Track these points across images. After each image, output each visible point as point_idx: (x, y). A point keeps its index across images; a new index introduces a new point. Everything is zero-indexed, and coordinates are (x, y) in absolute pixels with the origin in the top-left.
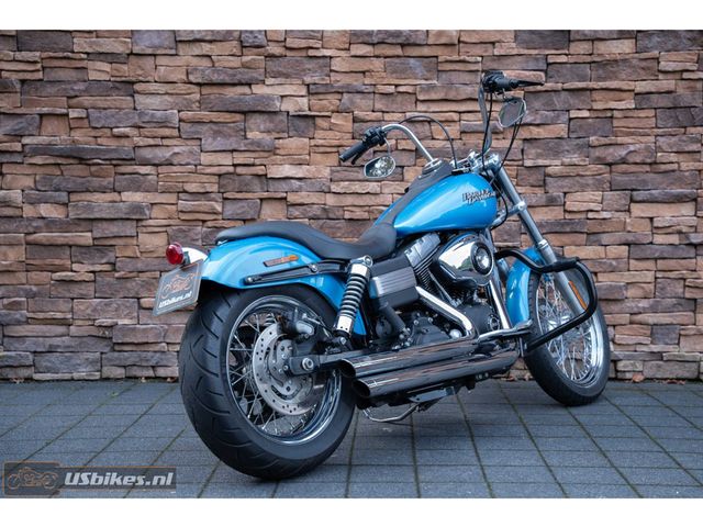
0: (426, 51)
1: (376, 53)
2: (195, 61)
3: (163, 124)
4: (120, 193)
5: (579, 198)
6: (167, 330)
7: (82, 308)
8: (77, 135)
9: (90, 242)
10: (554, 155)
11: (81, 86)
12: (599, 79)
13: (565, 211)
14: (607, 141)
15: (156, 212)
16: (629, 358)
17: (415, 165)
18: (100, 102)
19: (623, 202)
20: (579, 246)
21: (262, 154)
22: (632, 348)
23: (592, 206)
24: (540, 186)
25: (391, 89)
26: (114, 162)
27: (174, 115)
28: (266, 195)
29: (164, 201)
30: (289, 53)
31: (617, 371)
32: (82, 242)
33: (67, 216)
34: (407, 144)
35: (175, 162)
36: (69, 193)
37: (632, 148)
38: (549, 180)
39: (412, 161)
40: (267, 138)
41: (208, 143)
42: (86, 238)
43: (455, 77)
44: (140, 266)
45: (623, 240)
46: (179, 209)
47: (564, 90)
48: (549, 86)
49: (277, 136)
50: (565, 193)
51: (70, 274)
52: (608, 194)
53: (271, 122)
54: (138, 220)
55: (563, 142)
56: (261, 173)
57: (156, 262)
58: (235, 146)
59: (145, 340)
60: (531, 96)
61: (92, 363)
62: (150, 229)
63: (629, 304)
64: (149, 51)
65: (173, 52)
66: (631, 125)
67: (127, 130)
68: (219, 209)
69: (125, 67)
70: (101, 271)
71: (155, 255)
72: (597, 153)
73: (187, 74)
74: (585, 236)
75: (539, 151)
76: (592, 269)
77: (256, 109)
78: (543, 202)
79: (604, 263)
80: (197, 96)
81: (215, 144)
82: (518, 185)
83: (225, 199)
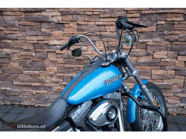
3: (13, 26)
4: (2, 49)
5: (159, 54)
6: (22, 92)
10: (150, 38)
12: (170, 9)
13: (153, 58)
14: (171, 33)
15: (14, 55)
16: (172, 107)
17: (99, 41)
19: (175, 55)
20: (158, 70)
21: (47, 37)
22: (173, 105)
23: (163, 56)
24: (144, 49)
25: (91, 13)
27: (17, 23)
28: (48, 50)
29: (16, 52)
35: (18, 39)
37: (181, 36)
38: (148, 47)
39: (98, 39)
40: (48, 31)
41: (28, 32)
44: (11, 72)
45: (174, 69)
46: (21, 54)
47: (156, 13)
48: (150, 12)
49: (51, 30)
50: (153, 52)
52: (170, 52)
53: (49, 25)
54: (9, 58)
55: (154, 33)
56: (46, 43)
57: (16, 71)
58: (37, 34)
59: (15, 94)
60: (143, 16)
61: (1, 100)
62: (13, 61)
63: (173, 90)
66: (181, 27)
67: (2, 28)
68: (34, 55)
71: (16, 69)
72: (167, 37)
73: (20, 8)
74: (160, 67)
75: (145, 36)
76: (161, 78)
77: (43, 21)
78: (145, 54)
79: (166, 76)
80: (24, 16)
81: (31, 33)
82: (136, 48)
83: (36, 51)
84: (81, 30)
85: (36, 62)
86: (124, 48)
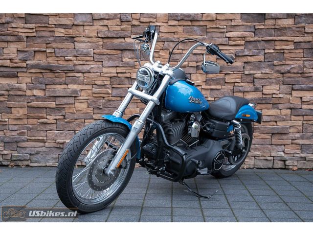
0: (201, 23)
1: (180, 24)
2: (101, 28)
3: (87, 55)
4: (67, 85)
5: (269, 88)
7: (51, 135)
8: (50, 60)
9: (55, 106)
10: (258, 69)
11: (52, 39)
12: (278, 36)
13: (263, 94)
14: (281, 63)
15: (83, 93)
16: (291, 159)
18: (60, 46)
19: (289, 90)
20: (269, 109)
21: (129, 68)
22: (292, 155)
23: (275, 92)
24: (251, 83)
26: (65, 72)
27: (92, 51)
28: (131, 86)
29: (87, 89)
30: (141, 24)
31: (285, 165)
32: (51, 106)
33: (45, 95)
34: (193, 64)
35: (91, 72)
36: (46, 85)
37: (292, 66)
38: (255, 80)
39: (195, 71)
40: (131, 61)
41: (106, 63)
42: (53, 104)
43: (214, 35)
44: (76, 117)
45: (289, 107)
46: (93, 92)
47: (262, 40)
48: (256, 38)
49: (136, 60)
50: (263, 86)
51: (46, 120)
52: (282, 86)
53: (133, 54)
54: (75, 97)
55: (262, 63)
56: (128, 76)
57: (83, 115)
58: (117, 65)
60: (248, 43)
61: (55, 159)
62: (80, 101)
63: (291, 135)
64: (81, 24)
65: (92, 24)
66: (292, 56)
67: (71, 57)
68: (110, 92)
69: (71, 31)
70: (59, 119)
71: (82, 112)
72: (277, 68)
73: (97, 33)
74: (271, 105)
75: (251, 67)
76: (274, 120)
77: (127, 48)
78: (253, 90)
79: (280, 117)
80: (102, 43)
81: (109, 63)
82: (242, 82)
83: (113, 88)
84: (174, 60)
85: (111, 102)
86: (227, 81)
